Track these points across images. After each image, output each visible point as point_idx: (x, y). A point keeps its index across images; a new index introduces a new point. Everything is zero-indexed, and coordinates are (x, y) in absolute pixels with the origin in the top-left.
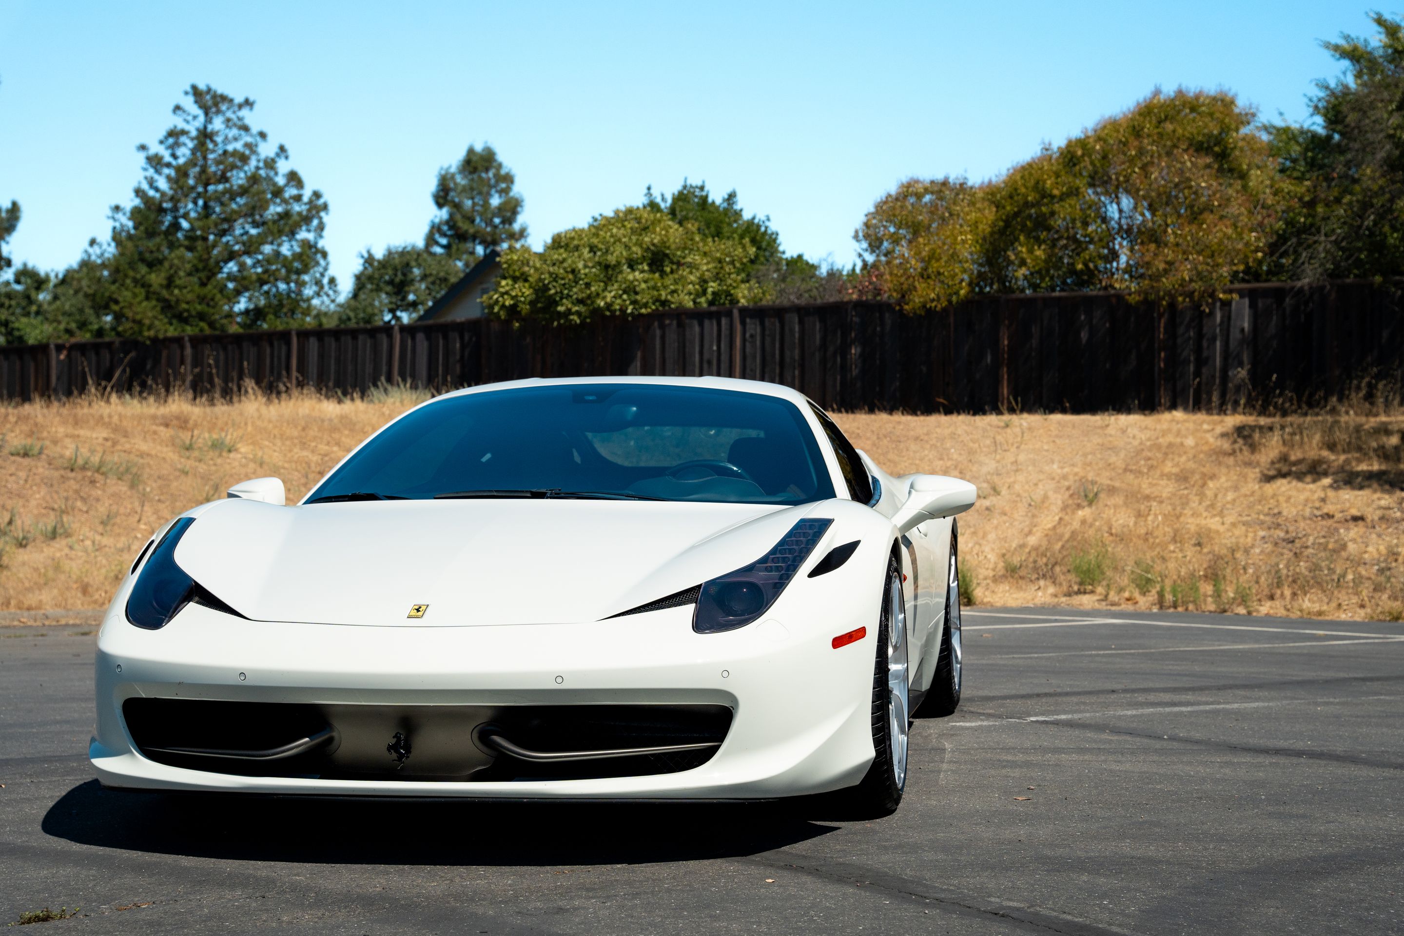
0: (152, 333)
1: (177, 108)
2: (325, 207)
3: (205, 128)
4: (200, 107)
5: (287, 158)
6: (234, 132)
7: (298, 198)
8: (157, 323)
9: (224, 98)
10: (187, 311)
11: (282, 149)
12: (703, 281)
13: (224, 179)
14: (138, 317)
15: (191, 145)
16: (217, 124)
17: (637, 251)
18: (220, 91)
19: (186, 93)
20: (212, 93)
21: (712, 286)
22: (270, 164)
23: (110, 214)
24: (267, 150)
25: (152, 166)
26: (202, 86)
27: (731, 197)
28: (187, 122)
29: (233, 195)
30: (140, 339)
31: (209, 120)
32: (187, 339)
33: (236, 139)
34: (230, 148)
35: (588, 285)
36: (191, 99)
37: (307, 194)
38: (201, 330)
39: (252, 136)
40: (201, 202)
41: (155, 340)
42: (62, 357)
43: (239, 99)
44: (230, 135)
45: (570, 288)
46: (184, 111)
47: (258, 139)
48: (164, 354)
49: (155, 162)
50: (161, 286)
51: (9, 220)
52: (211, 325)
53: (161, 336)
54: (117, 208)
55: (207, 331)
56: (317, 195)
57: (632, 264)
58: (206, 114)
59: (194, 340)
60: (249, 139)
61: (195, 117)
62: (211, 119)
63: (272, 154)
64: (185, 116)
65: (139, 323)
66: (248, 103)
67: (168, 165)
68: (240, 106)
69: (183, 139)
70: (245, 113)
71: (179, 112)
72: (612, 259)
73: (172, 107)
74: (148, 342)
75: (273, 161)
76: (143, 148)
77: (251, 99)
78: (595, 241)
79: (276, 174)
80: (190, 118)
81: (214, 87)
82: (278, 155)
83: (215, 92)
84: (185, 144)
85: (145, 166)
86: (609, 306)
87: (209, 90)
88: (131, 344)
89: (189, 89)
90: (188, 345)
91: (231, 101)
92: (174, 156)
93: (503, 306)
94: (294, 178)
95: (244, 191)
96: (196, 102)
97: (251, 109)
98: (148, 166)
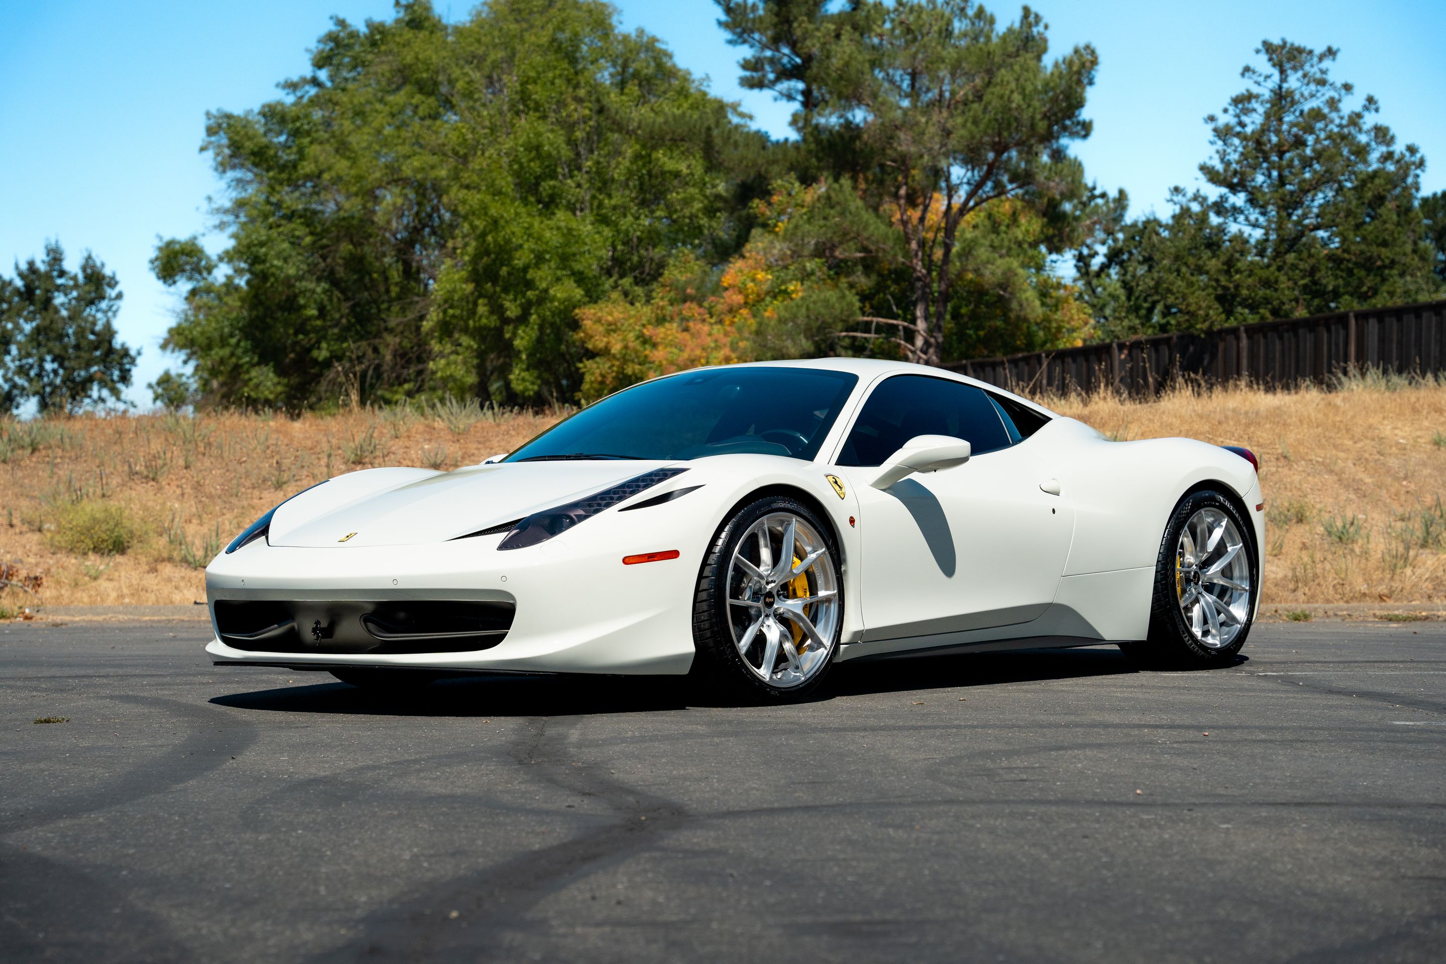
0: (1205, 326)
1: (1247, 69)
2: (1421, 164)
3: (1280, 87)
4: (1274, 65)
5: (1377, 110)
6: (1313, 87)
7: (1389, 156)
8: (1211, 312)
9: (1300, 50)
10: (1250, 297)
11: (1370, 100)
13: (1299, 143)
14: (1192, 308)
15: (1261, 110)
16: (1293, 82)
18: (1297, 44)
19: (1258, 51)
20: (1288, 45)
22: (1355, 119)
23: (1168, 197)
24: (1350, 105)
25: (1220, 138)
26: (1276, 41)
28: (1258, 84)
29: (1306, 163)
30: (1196, 333)
31: (1284, 79)
32: (1242, 328)
33: (1312, 96)
34: (1307, 107)
36: (1264, 57)
37: (1399, 151)
38: (1263, 318)
39: (1335, 89)
40: (1275, 174)
41: (1209, 332)
42: (1123, 357)
43: (1319, 49)
44: (1306, 93)
46: (1254, 72)
47: (1343, 92)
48: (1221, 346)
49: (1223, 134)
50: (1219, 271)
51: (1115, 210)
52: (1275, 312)
53: (1216, 327)
54: (1177, 190)
55: (1270, 318)
56: (1411, 149)
58: (1282, 72)
59: (1251, 331)
60: (1330, 93)
61: (1268, 77)
62: (1287, 76)
63: (1358, 109)
64: (1255, 77)
65: (1193, 315)
66: (1331, 52)
67: (1238, 135)
68: (1321, 58)
69: (1254, 104)
70: (1326, 64)
71: (1247, 74)
73: (1240, 70)
74: (1203, 336)
75: (1359, 116)
76: (1212, 119)
77: (1335, 48)
79: (1360, 131)
80: (1261, 79)
81: (1289, 40)
82: (1366, 108)
83: (1292, 45)
84: (1254, 110)
85: (1212, 139)
87: (1285, 43)
88: (1188, 339)
89: (1260, 46)
90: (1244, 336)
91: (1311, 52)
92: (1242, 125)
94: (1382, 134)
95: (1319, 155)
96: (1270, 60)
97: (1334, 59)
98: (1216, 139)
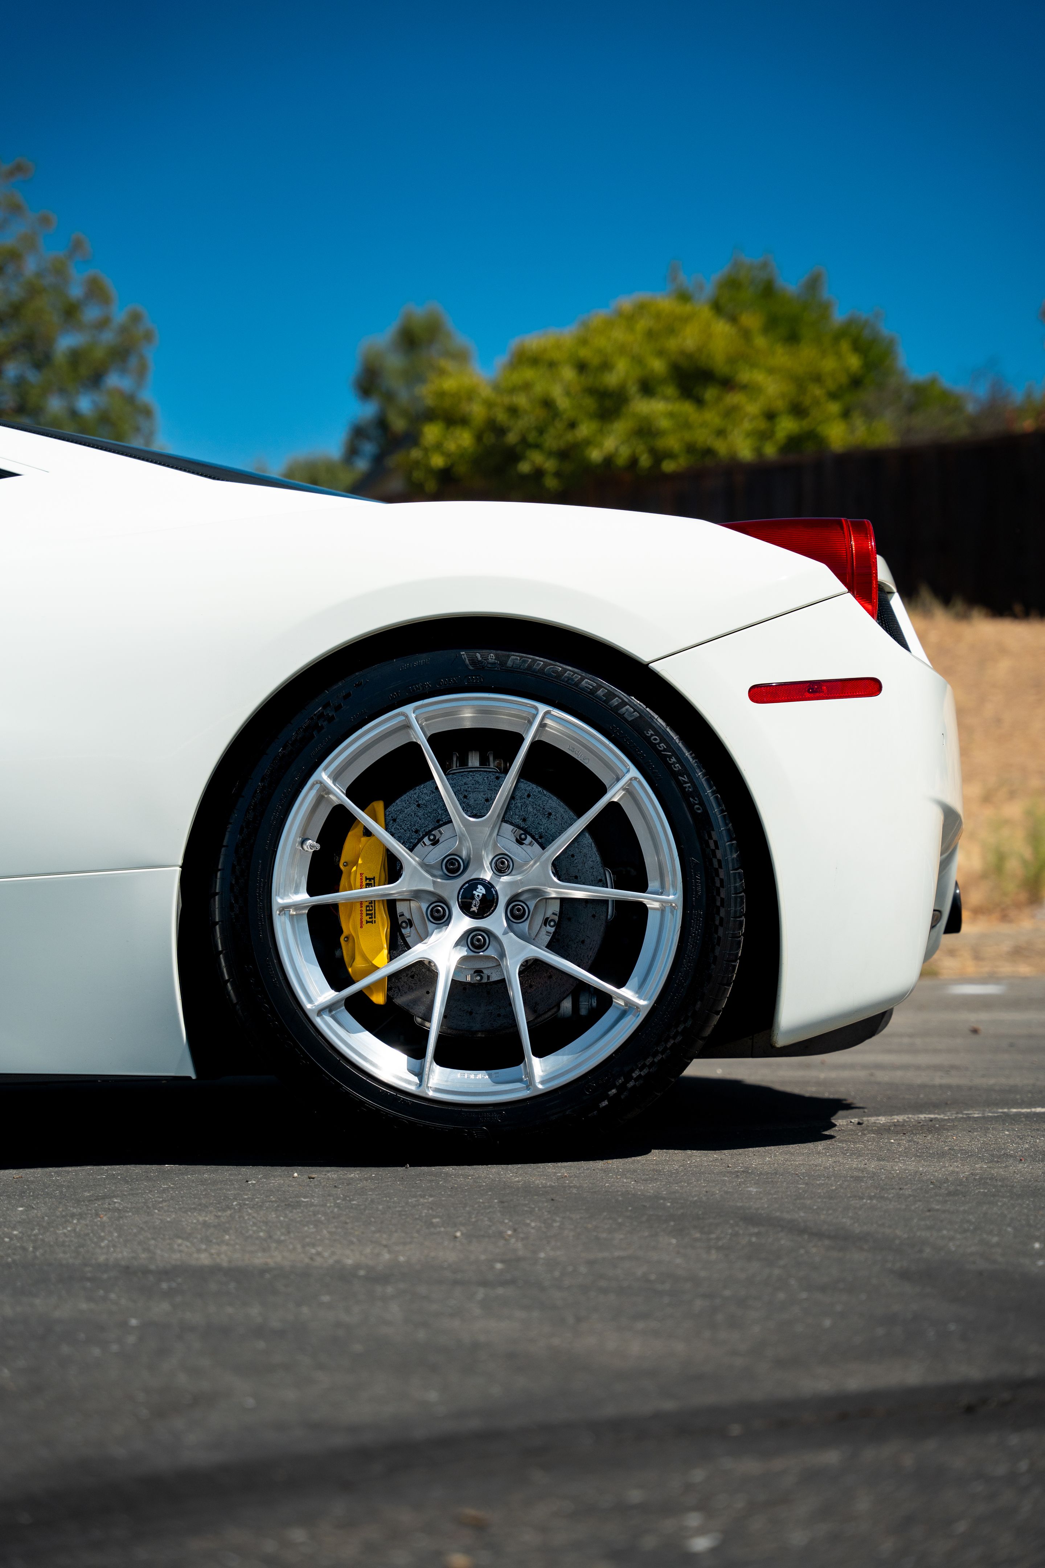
12: (771, 416)
17: (658, 366)
21: (787, 426)
22: (58, 269)
27: (813, 284)
35: (572, 425)
37: (119, 315)
39: (30, 222)
45: (541, 431)
47: (41, 228)
56: (136, 318)
57: (647, 388)
60: (24, 228)
72: (612, 380)
78: (584, 353)
79: (69, 283)
86: (608, 461)
93: (430, 471)
94: (95, 289)
